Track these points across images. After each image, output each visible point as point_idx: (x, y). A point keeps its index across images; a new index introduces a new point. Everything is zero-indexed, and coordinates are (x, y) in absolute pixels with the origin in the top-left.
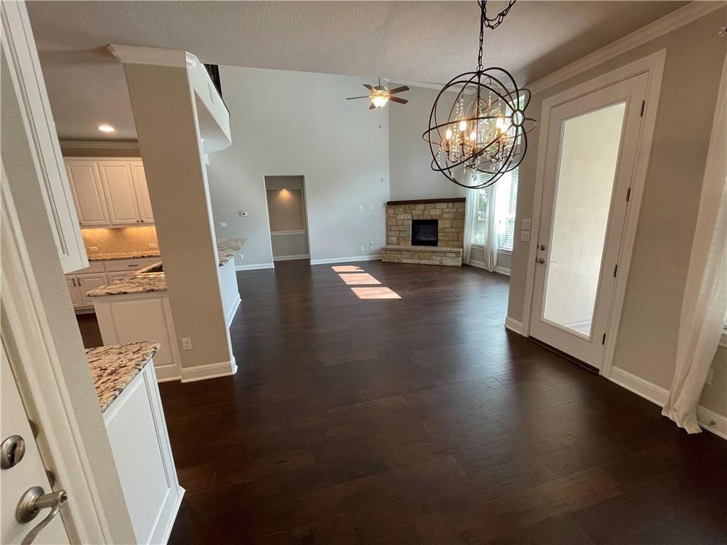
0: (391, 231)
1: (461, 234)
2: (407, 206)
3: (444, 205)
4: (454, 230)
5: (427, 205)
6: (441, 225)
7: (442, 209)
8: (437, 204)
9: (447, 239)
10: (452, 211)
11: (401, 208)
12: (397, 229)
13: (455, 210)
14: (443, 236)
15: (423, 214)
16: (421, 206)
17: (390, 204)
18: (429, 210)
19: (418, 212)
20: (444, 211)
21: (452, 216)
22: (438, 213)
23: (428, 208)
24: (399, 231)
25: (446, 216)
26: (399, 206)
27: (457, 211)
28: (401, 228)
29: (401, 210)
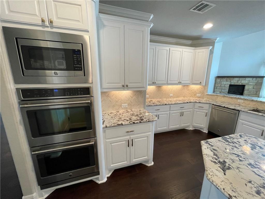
0: (217, 89)
1: (258, 92)
2: (228, 78)
3: (251, 79)
4: (254, 90)
5: (240, 78)
6: (246, 87)
7: (249, 81)
8: (246, 78)
9: (250, 94)
10: (255, 81)
11: (225, 79)
12: (221, 88)
13: (257, 81)
14: (247, 92)
15: (237, 82)
16: (237, 79)
17: (218, 77)
18: (241, 81)
19: (234, 81)
20: (251, 81)
21: (254, 84)
22: (246, 82)
23: (241, 80)
24: (222, 89)
25: (251, 83)
26: (224, 78)
27: (258, 82)
28: (223, 88)
29: (224, 80)
